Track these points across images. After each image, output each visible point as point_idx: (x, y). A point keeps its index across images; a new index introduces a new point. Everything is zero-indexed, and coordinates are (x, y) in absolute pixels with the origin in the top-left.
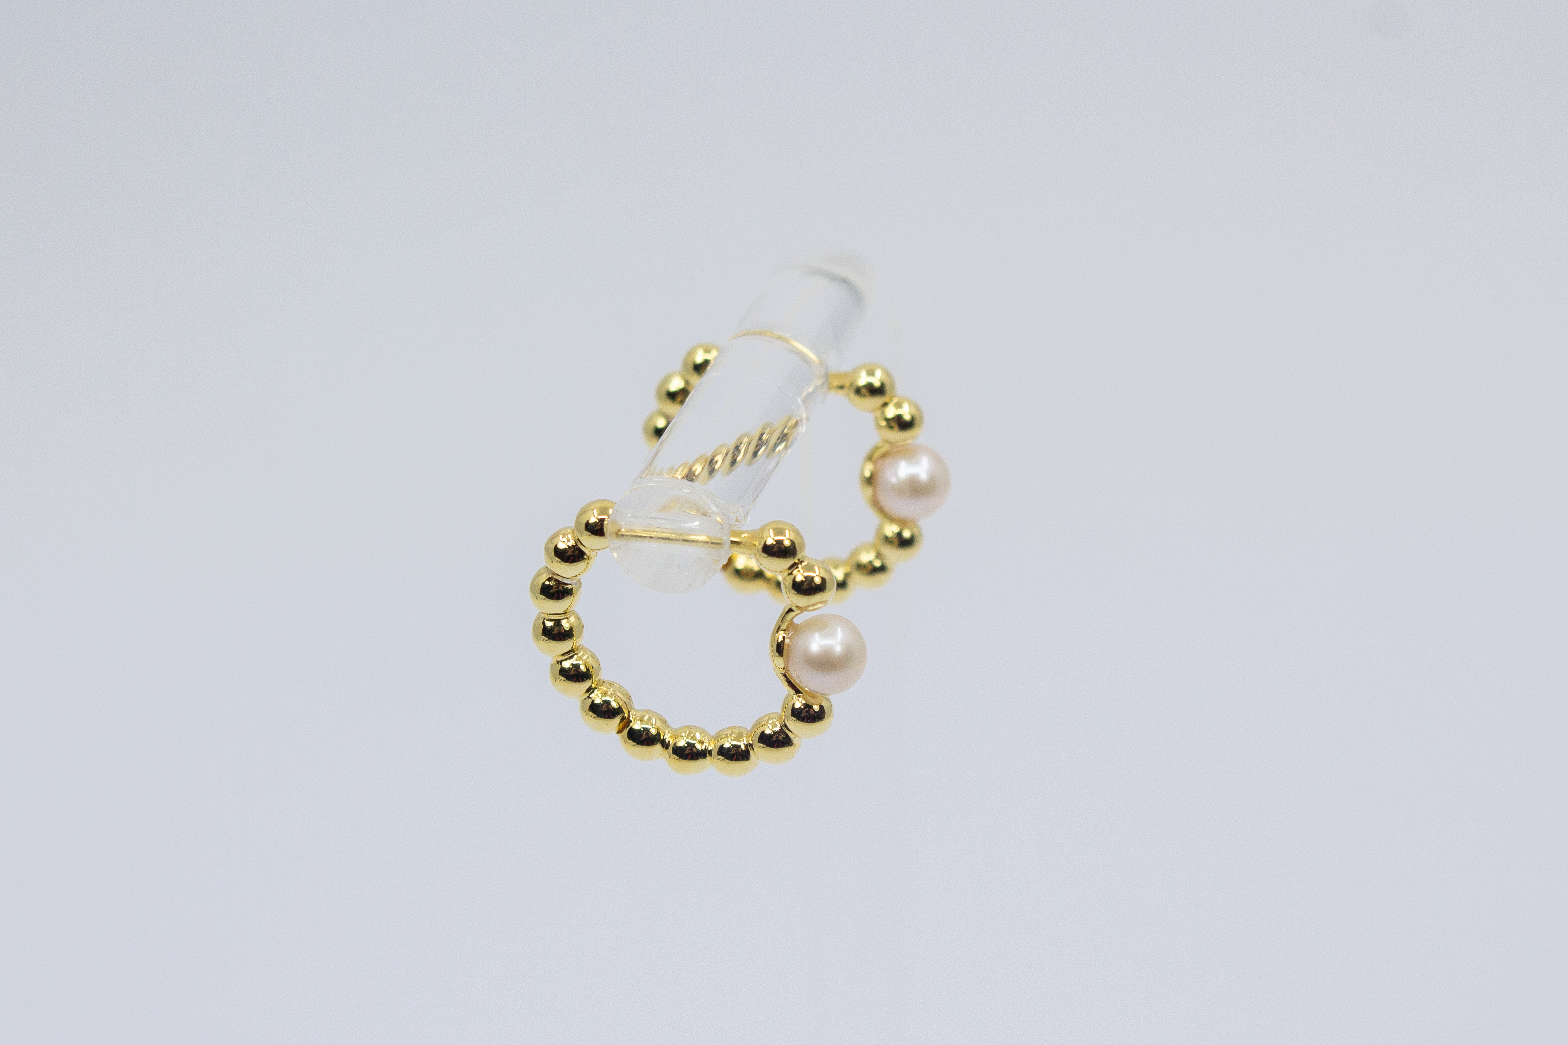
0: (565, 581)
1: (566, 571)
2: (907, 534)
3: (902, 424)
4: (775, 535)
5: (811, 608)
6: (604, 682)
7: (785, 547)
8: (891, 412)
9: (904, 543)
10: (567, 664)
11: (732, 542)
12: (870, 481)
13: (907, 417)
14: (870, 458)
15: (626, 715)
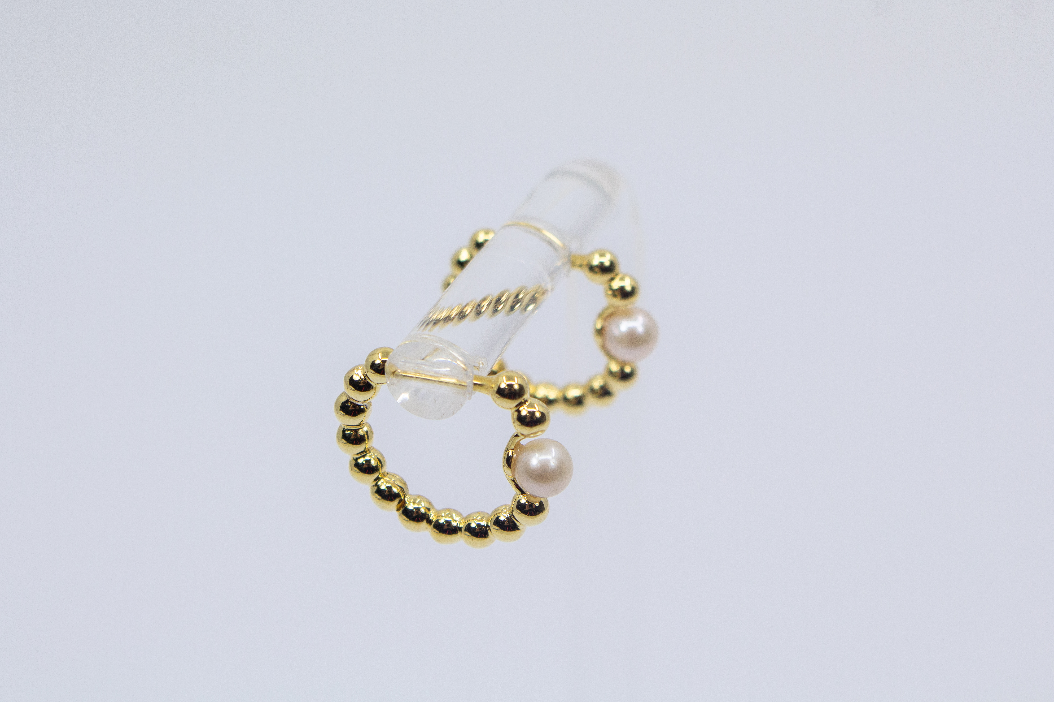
0: (359, 403)
1: (359, 397)
2: (628, 370)
3: (624, 294)
4: (507, 380)
5: (532, 436)
6: (388, 474)
7: (515, 390)
8: (616, 284)
9: (625, 376)
10: (361, 461)
11: (475, 384)
12: (600, 332)
13: (628, 288)
14: (600, 316)
15: (403, 498)
